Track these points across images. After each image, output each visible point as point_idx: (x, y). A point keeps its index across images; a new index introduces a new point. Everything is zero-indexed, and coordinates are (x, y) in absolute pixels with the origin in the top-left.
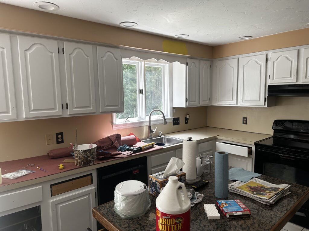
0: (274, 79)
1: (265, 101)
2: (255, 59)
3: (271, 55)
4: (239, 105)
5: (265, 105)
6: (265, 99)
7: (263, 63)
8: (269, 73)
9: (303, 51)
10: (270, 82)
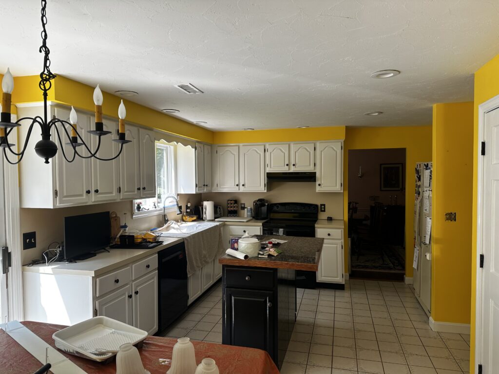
0: (272, 167)
1: (265, 186)
2: (255, 149)
3: (267, 147)
4: (240, 191)
5: (265, 190)
6: (265, 184)
7: (262, 154)
8: (268, 162)
9: (292, 146)
10: (268, 170)
